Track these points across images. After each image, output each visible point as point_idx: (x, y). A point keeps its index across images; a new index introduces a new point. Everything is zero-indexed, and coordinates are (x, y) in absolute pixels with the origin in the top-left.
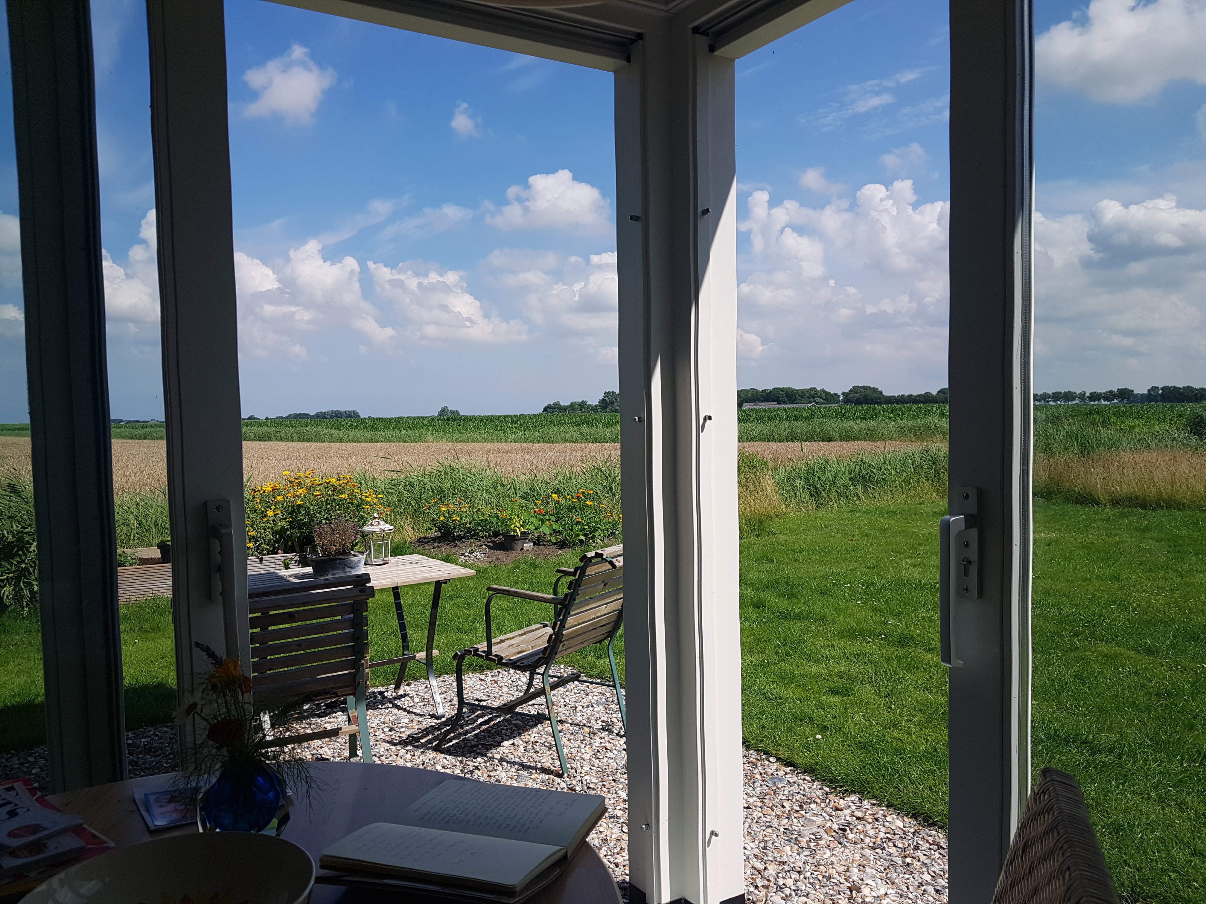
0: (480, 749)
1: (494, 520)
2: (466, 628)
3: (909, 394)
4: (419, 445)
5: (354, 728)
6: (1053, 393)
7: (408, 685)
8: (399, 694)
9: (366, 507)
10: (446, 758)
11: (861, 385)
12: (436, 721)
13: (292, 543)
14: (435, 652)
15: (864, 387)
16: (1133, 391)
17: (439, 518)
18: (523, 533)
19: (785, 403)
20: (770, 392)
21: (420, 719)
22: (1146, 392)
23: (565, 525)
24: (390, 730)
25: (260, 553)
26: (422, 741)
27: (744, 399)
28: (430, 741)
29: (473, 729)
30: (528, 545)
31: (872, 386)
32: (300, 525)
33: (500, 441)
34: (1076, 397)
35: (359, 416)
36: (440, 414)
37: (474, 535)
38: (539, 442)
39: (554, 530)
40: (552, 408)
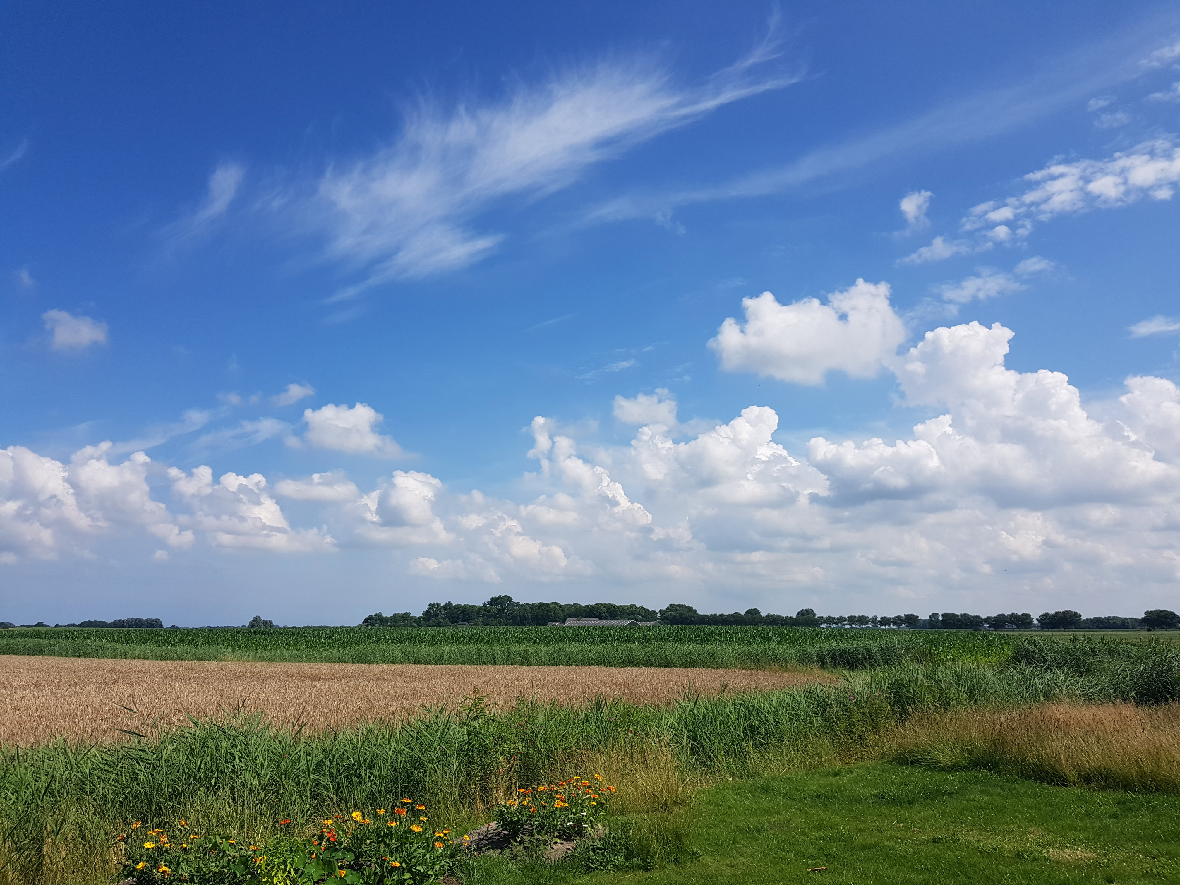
3: (721, 613)
6: (848, 617)
11: (677, 603)
15: (679, 606)
16: (918, 617)
19: (606, 619)
20: (592, 607)
22: (928, 618)
27: (568, 614)
31: (687, 605)
34: (869, 621)
35: (160, 626)
36: (252, 625)
38: (353, 662)
40: (373, 619)
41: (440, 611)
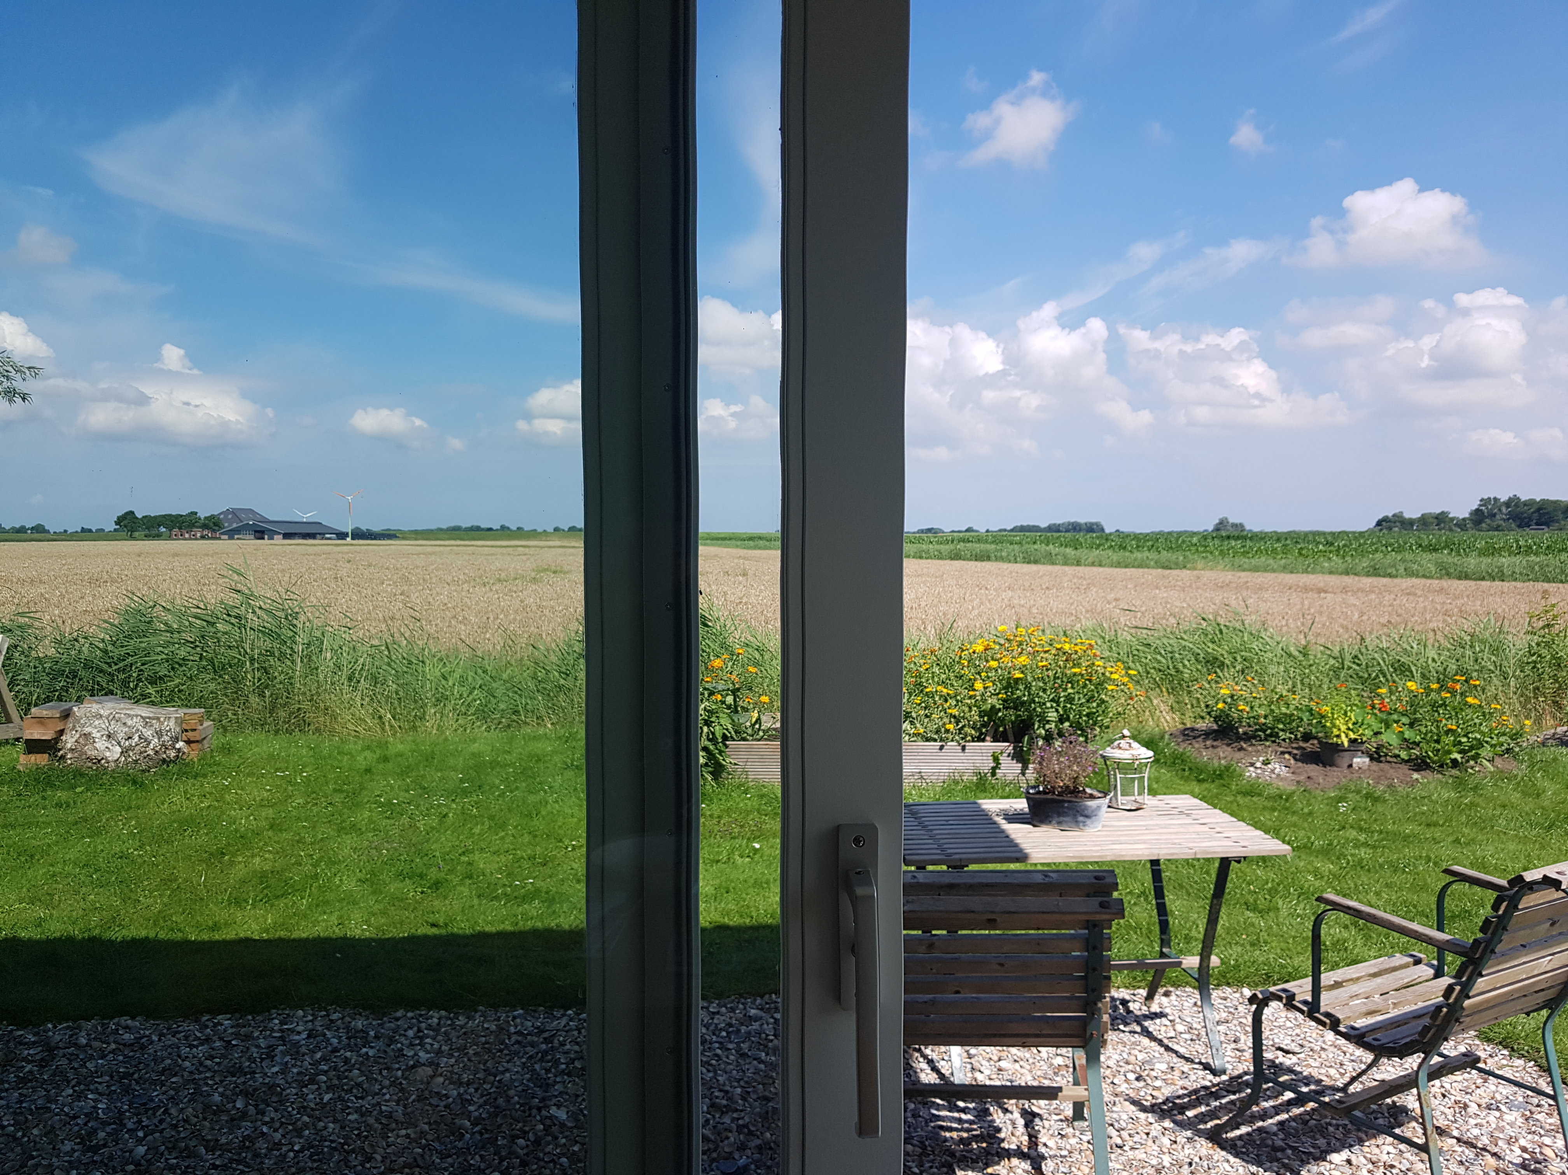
0: (1289, 1158)
1: (1305, 716)
2: (1262, 903)
4: (1185, 573)
5: (1080, 1092)
7: (1167, 994)
8: (1153, 1010)
9: (1110, 688)
10: (1228, 1161)
12: (1211, 1077)
13: (1005, 728)
14: (1215, 960)
17: (1217, 703)
18: (1353, 741)
21: (1186, 1068)
23: (1426, 734)
24: (1137, 1079)
25: (962, 739)
26: (1190, 1113)
28: (1202, 1118)
29: (1277, 1110)
30: (1360, 761)
32: (1017, 704)
33: (1306, 571)
35: (1103, 530)
36: (1217, 529)
37: (1271, 735)
38: (1368, 575)
39: (1405, 740)
40: (1390, 521)
41: (1500, 510)
